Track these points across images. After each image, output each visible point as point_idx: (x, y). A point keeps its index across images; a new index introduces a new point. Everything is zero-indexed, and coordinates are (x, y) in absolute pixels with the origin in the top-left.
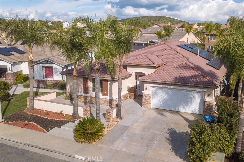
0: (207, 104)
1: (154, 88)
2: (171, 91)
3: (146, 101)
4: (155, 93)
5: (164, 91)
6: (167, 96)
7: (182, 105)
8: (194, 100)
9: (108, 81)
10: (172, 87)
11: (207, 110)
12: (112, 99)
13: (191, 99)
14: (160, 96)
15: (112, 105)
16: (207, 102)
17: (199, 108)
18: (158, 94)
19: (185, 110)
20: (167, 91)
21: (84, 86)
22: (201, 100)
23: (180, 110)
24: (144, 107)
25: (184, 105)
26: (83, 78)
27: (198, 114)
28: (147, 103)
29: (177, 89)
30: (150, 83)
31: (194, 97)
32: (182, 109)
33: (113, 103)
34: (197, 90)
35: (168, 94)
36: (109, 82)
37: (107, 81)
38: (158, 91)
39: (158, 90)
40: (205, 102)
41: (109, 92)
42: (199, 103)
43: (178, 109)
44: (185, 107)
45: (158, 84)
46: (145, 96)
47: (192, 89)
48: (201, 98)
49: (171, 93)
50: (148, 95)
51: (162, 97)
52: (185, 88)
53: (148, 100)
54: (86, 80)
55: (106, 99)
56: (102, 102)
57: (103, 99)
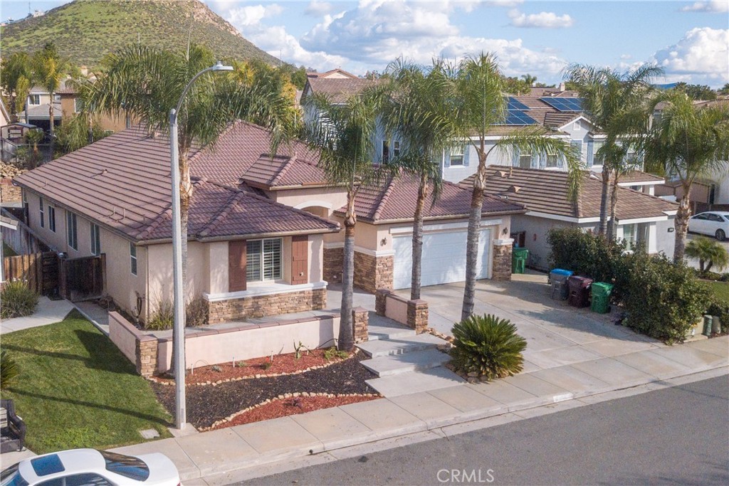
0: (504, 251)
2: (430, 238)
3: (385, 276)
7: (453, 266)
9: (309, 237)
11: (502, 264)
12: (321, 288)
15: (321, 304)
16: (502, 246)
17: (483, 266)
18: (403, 251)
19: (459, 276)
22: (486, 246)
23: (449, 279)
26: (226, 243)
27: (481, 280)
30: (392, 225)
32: (452, 278)
33: (323, 298)
34: (486, 224)
36: (311, 242)
37: (305, 237)
38: (402, 246)
39: (403, 242)
40: (498, 248)
41: (311, 270)
43: (445, 279)
44: (459, 269)
46: (382, 264)
48: (486, 242)
50: (390, 257)
53: (388, 272)
55: (303, 292)
56: (291, 306)
57: (295, 295)
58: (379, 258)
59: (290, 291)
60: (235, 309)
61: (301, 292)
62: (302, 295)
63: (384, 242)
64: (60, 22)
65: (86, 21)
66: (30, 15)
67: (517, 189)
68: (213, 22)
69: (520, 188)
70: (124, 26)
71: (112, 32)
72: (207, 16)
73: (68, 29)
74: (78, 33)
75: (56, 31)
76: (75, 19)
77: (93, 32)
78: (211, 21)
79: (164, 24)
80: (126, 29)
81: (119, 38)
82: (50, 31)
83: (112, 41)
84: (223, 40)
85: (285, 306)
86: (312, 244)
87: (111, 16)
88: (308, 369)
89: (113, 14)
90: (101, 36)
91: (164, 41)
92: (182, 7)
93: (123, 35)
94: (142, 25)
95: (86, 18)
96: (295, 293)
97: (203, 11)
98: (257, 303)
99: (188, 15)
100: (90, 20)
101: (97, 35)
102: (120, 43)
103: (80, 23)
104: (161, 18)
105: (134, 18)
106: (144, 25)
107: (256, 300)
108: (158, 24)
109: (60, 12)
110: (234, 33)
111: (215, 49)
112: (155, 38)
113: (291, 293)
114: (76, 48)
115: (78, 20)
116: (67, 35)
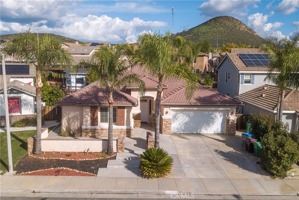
0: (231, 122)
1: (173, 112)
2: (192, 113)
3: (167, 127)
4: (175, 117)
5: (186, 113)
6: (188, 118)
7: (205, 126)
8: (217, 119)
9: (125, 108)
10: (196, 109)
11: (231, 128)
12: (130, 128)
13: (213, 119)
14: (180, 120)
15: (130, 135)
16: (230, 120)
17: (221, 128)
18: (178, 117)
19: (207, 131)
20: (188, 113)
21: (92, 117)
22: (223, 119)
23: (202, 132)
24: (164, 133)
25: (206, 126)
26: (90, 107)
27: (220, 134)
28: (168, 128)
29: (200, 110)
30: (171, 106)
31: (215, 117)
32: (204, 131)
33: (131, 133)
34: (221, 109)
35: (189, 117)
36: (127, 110)
37: (123, 108)
38: (178, 115)
39: (178, 113)
40: (228, 121)
41: (126, 121)
42: (221, 123)
43: (200, 132)
44: (207, 128)
45: (179, 106)
46: (166, 122)
47: (216, 109)
48: (223, 117)
49: (192, 116)
50: (170, 119)
51: (183, 121)
52: (209, 109)
53: (169, 126)
54: (94, 109)
55: (122, 129)
56: (117, 134)
57: (118, 130)
58: (164, 119)
59: (116, 128)
60: (93, 132)
61: (121, 129)
62: (122, 130)
63: (167, 113)
64: (193, 32)
65: (201, 32)
66: (184, 31)
67: (264, 95)
68: (247, 31)
69: (265, 95)
70: (214, 33)
71: (210, 35)
72: (245, 28)
73: (195, 35)
74: (198, 36)
75: (191, 36)
76: (198, 32)
77: (203, 35)
78: (247, 30)
79: (229, 32)
80: (215, 34)
81: (212, 37)
82: (189, 36)
83: (209, 38)
84: (250, 37)
85: (114, 134)
86: (127, 111)
87: (210, 30)
88: (84, 160)
89: (211, 29)
90: (206, 37)
91: (228, 38)
92: (236, 26)
93: (213, 36)
94: (220, 33)
95: (202, 31)
96: (119, 129)
97: (244, 27)
98: (102, 131)
99: (238, 28)
100: (203, 31)
101: (205, 37)
102: (212, 39)
103: (199, 33)
104: (228, 30)
105: (218, 30)
106: (221, 32)
107: (102, 130)
108: (226, 32)
109: (193, 29)
110: (255, 34)
111: (247, 40)
112: (224, 37)
113: (117, 129)
114: (197, 41)
115: (199, 32)
116: (194, 37)
